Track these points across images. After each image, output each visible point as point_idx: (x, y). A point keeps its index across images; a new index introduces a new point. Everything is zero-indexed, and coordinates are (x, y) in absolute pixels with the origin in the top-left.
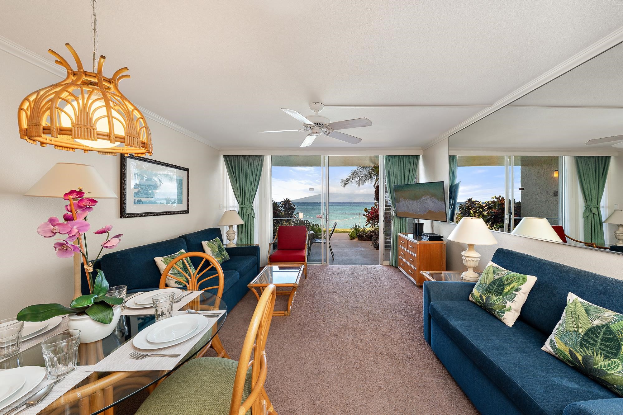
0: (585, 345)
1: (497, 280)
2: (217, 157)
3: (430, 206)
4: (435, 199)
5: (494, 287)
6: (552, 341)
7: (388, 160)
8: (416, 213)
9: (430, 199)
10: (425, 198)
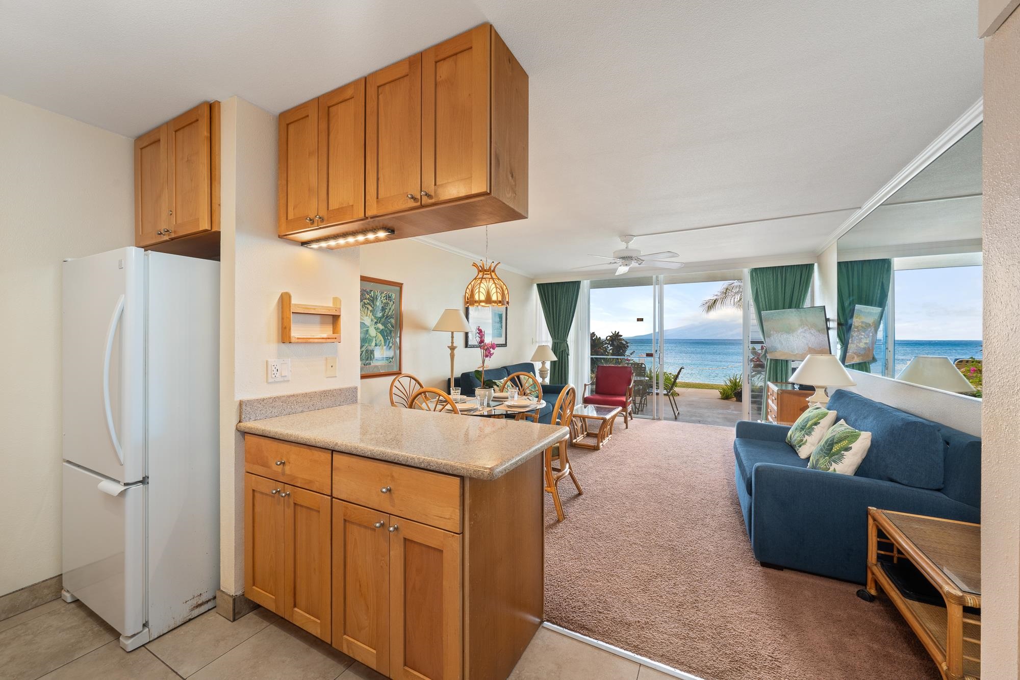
2: (530, 286)
4: (815, 332)
7: (755, 276)
8: (793, 352)
9: (809, 331)
10: (803, 330)
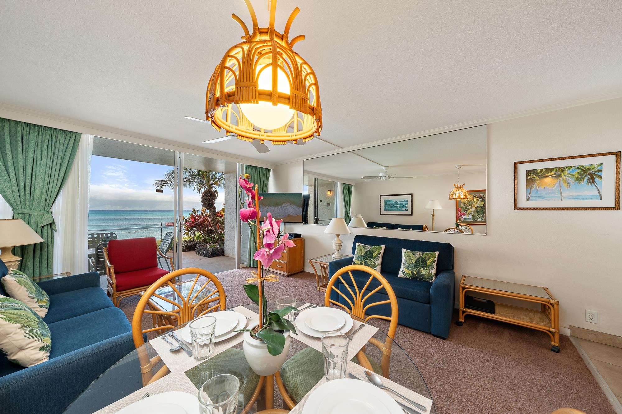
0: (416, 267)
1: (368, 251)
3: (289, 211)
4: (294, 206)
5: (367, 256)
6: (402, 271)
7: (247, 169)
8: (276, 217)
9: (290, 206)
10: (286, 205)
